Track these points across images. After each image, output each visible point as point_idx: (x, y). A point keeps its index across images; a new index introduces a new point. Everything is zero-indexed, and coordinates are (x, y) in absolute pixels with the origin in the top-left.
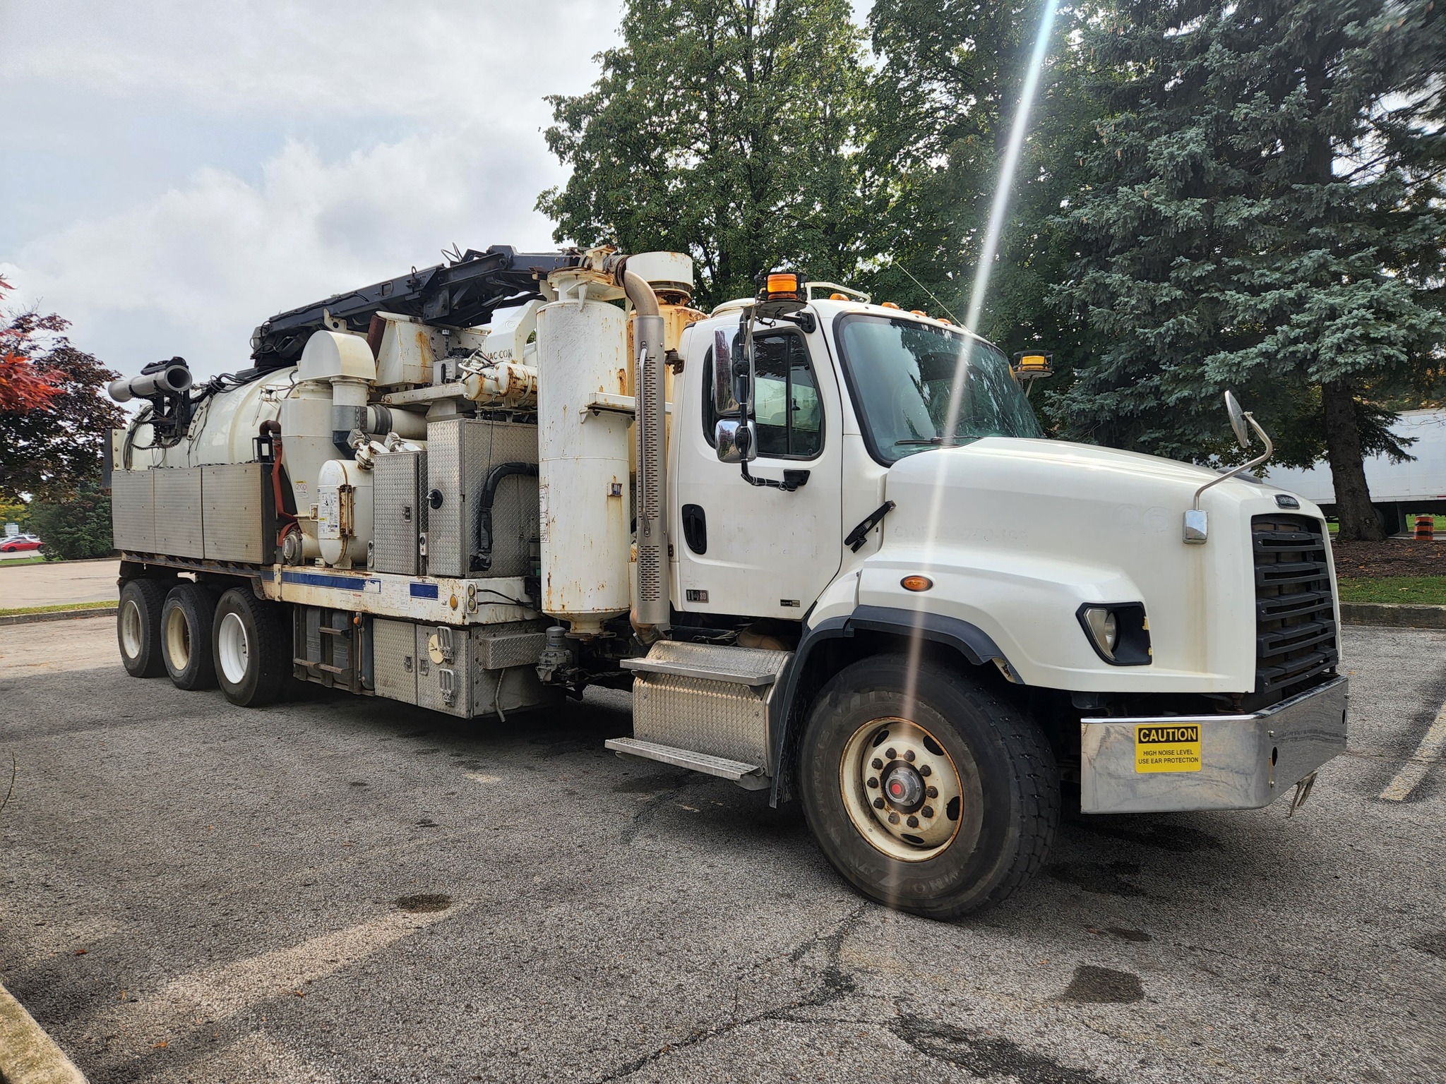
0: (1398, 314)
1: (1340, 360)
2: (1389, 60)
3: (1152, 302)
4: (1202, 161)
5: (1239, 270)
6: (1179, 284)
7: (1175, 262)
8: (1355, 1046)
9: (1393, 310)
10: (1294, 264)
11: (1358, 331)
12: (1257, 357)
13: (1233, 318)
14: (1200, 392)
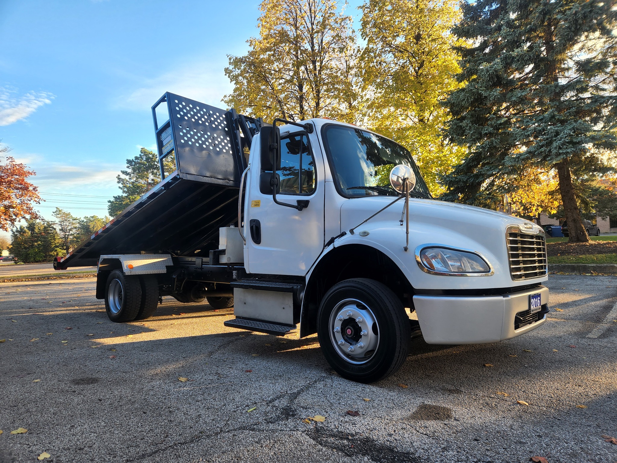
6: (492, 126)
8: (566, 441)
10: (541, 117)
11: (567, 140)
12: (526, 154)
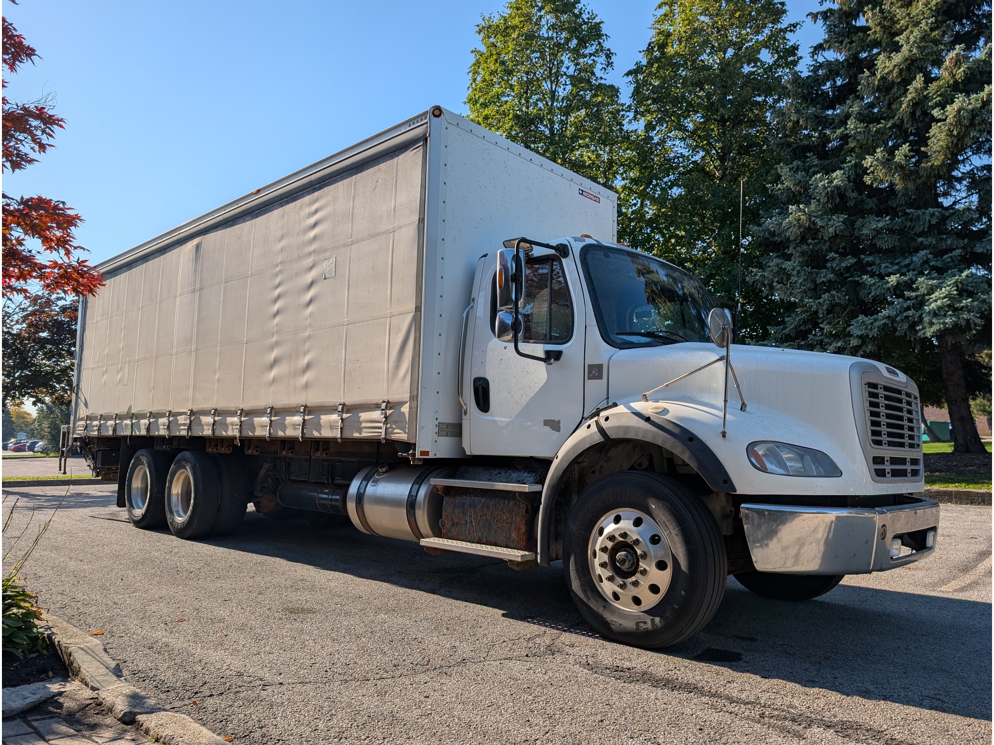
1: (935, 320)
3: (814, 281)
4: (845, 191)
5: (872, 264)
6: (833, 270)
7: (829, 256)
9: (972, 289)
10: (907, 261)
11: (946, 302)
12: (883, 319)
13: (869, 294)
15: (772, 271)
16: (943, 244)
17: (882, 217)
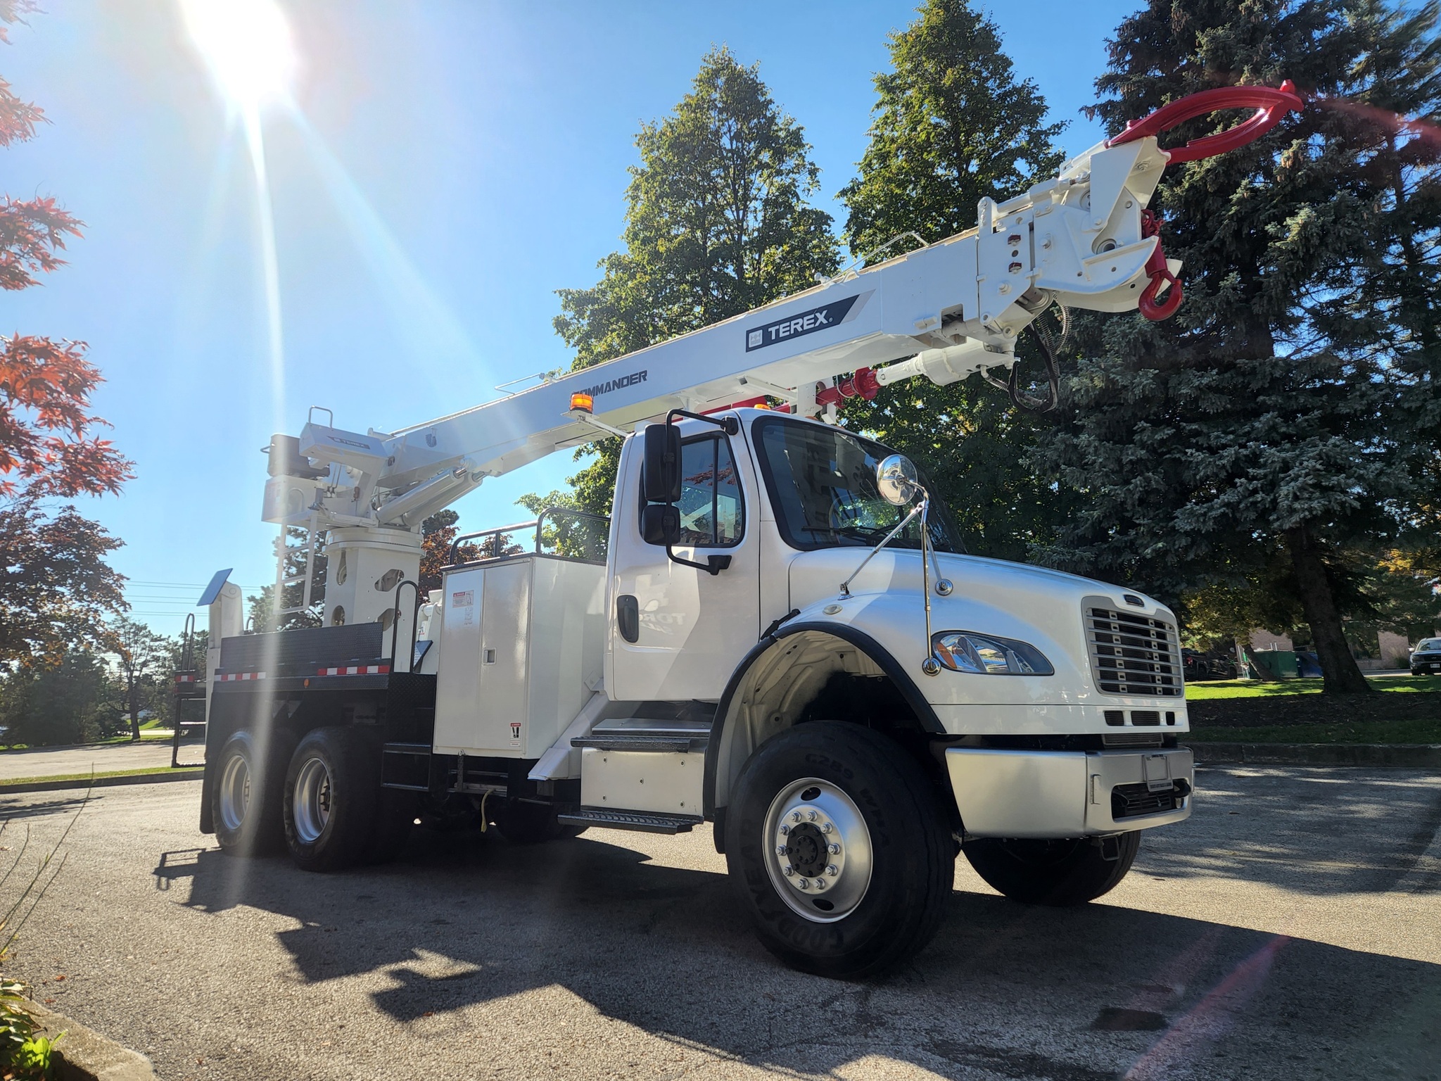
0: (1347, 466)
1: (1297, 505)
2: (1308, 250)
3: (1119, 461)
5: (1197, 433)
6: (1143, 445)
7: (1137, 427)
10: (1247, 429)
11: (1310, 481)
12: (1221, 507)
13: (1196, 474)
14: (1174, 545)
15: (1056, 449)
16: (1293, 402)
17: (1206, 371)
